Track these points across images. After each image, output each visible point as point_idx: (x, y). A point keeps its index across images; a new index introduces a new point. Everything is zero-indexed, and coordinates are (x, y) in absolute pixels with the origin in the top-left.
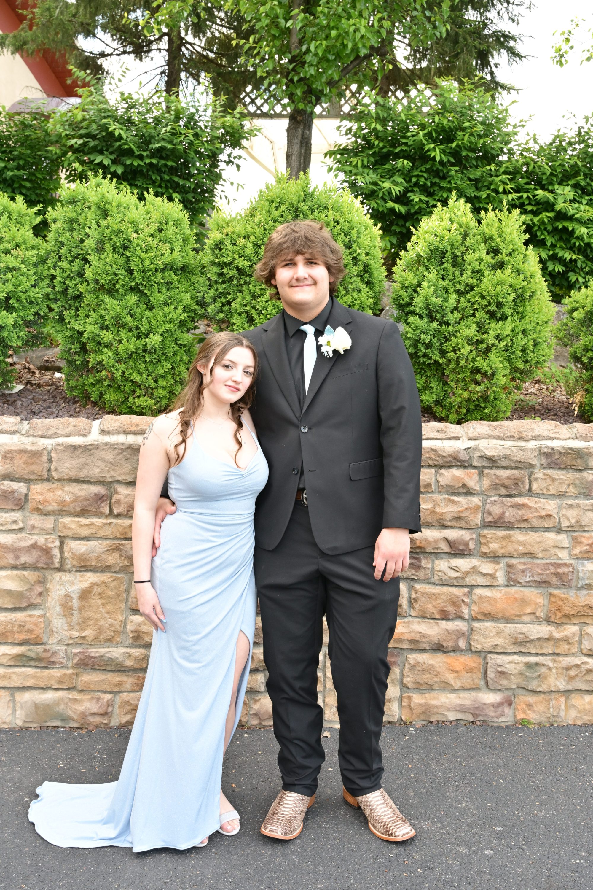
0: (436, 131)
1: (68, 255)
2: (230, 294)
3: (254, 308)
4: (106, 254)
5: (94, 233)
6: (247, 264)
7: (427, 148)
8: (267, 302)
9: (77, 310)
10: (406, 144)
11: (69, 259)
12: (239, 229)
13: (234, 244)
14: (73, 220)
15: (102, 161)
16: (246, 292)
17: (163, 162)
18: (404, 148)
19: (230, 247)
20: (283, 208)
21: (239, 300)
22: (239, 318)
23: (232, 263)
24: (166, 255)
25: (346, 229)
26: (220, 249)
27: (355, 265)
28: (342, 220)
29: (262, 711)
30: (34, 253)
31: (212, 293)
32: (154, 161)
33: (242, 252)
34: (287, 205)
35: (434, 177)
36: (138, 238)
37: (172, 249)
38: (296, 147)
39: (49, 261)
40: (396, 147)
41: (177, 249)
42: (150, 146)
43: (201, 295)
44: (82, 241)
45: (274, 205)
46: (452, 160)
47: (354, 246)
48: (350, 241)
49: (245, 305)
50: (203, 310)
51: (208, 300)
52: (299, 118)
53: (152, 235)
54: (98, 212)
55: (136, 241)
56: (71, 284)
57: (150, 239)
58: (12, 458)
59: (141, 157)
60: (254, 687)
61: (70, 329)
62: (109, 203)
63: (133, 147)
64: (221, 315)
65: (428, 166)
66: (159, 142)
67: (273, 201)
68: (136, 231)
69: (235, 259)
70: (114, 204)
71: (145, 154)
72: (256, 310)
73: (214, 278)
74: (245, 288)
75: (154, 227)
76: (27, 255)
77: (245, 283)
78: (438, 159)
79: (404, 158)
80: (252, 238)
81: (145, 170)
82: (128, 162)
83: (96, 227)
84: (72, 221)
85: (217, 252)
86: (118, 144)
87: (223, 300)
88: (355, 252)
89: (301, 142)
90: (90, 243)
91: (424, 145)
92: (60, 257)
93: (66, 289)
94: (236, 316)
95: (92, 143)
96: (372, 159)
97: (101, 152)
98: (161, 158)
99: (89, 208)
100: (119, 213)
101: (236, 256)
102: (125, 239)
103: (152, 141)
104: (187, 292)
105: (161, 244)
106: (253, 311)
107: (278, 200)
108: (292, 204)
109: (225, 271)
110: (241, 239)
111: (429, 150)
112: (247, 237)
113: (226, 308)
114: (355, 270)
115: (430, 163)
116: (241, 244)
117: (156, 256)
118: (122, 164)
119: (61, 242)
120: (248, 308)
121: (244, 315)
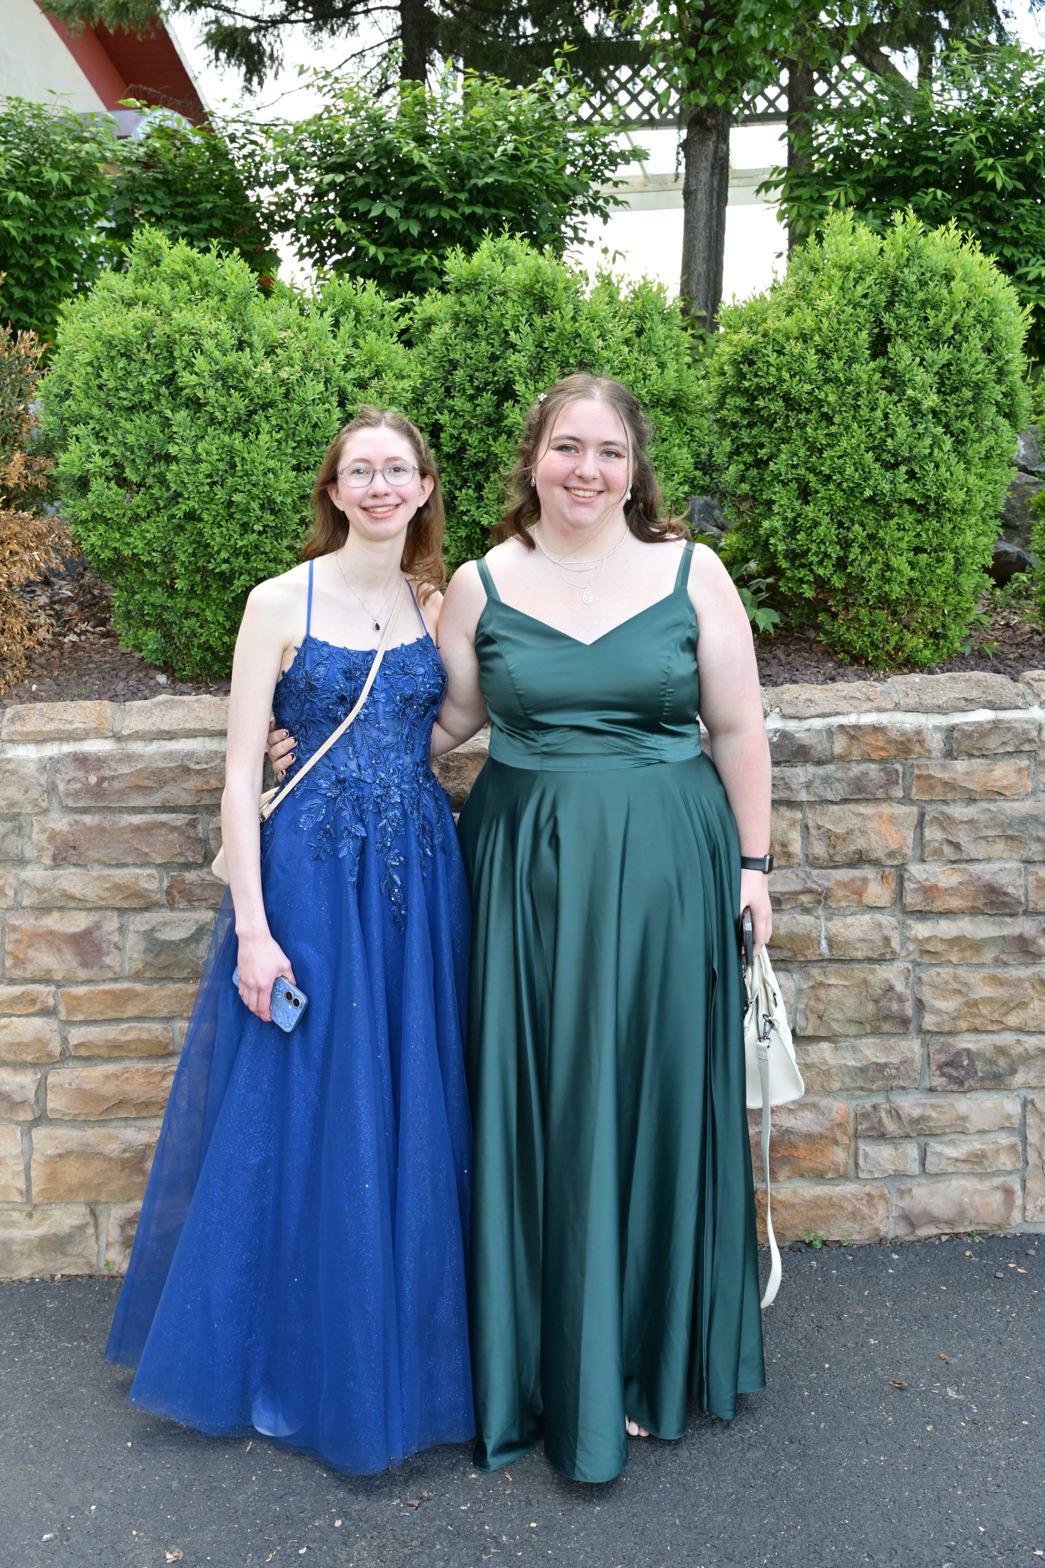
0: (994, 134)
1: (467, 385)
2: (762, 446)
3: (812, 470)
4: (546, 379)
5: (525, 340)
6: (807, 387)
7: (979, 165)
8: (840, 457)
9: (479, 487)
10: (934, 161)
11: (471, 392)
12: (789, 322)
13: (780, 352)
14: (475, 319)
15: (384, 212)
16: (800, 442)
17: (494, 211)
18: (932, 168)
19: (773, 358)
20: (869, 280)
21: (783, 456)
22: (783, 492)
23: (774, 387)
24: (653, 378)
25: (985, 315)
26: (751, 363)
27: (999, 382)
28: (976, 301)
29: (916, 1211)
30: (406, 384)
31: (727, 445)
32: (479, 210)
33: (795, 366)
34: (875, 274)
35: (982, 221)
36: (605, 348)
37: (662, 366)
38: (704, 176)
39: (428, 399)
40: (911, 169)
41: (672, 366)
42: (473, 181)
43: (707, 449)
44: (494, 358)
45: (852, 275)
46: (1020, 186)
47: (1001, 348)
48: (990, 340)
49: (795, 467)
50: (707, 478)
51: (720, 458)
52: (710, 121)
53: (627, 342)
54: (528, 301)
55: (605, 354)
56: (473, 439)
57: (626, 349)
58: (459, 769)
59: (452, 204)
60: (901, 1168)
61: (466, 525)
62: (548, 284)
63: (442, 183)
64: (745, 487)
65: (976, 200)
66: (486, 173)
67: (849, 269)
68: (602, 336)
69: (781, 380)
70: (561, 286)
71: (463, 196)
72: (818, 473)
73: (737, 417)
74: (796, 432)
75: (632, 327)
76: (399, 388)
77: (797, 424)
78: (999, 185)
79: (938, 185)
80: (817, 338)
81: (459, 227)
82: (432, 213)
83: (529, 330)
84: (472, 322)
85: (745, 368)
86: (414, 179)
87: (749, 459)
88: (1000, 358)
89: (713, 167)
90: (517, 360)
91: (975, 159)
92: (448, 390)
93: (463, 449)
94: (778, 487)
95: (360, 182)
96: (862, 191)
97: (376, 197)
98: (486, 204)
99: (503, 294)
100: (567, 303)
101: (786, 375)
102: (584, 350)
103: (474, 172)
104: (680, 446)
105: (642, 358)
106: (811, 477)
107: (860, 267)
108: (885, 271)
109: (761, 403)
110: (792, 342)
111: (980, 171)
112: (804, 338)
113: (754, 472)
114: (996, 392)
115: (980, 193)
116: (796, 351)
117: (636, 381)
118: (417, 217)
119: (451, 361)
120: (802, 471)
121: (794, 485)
